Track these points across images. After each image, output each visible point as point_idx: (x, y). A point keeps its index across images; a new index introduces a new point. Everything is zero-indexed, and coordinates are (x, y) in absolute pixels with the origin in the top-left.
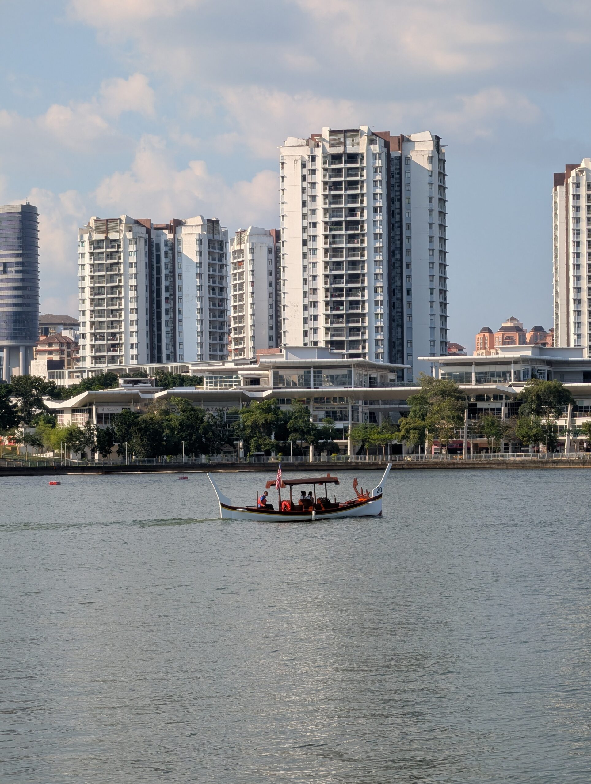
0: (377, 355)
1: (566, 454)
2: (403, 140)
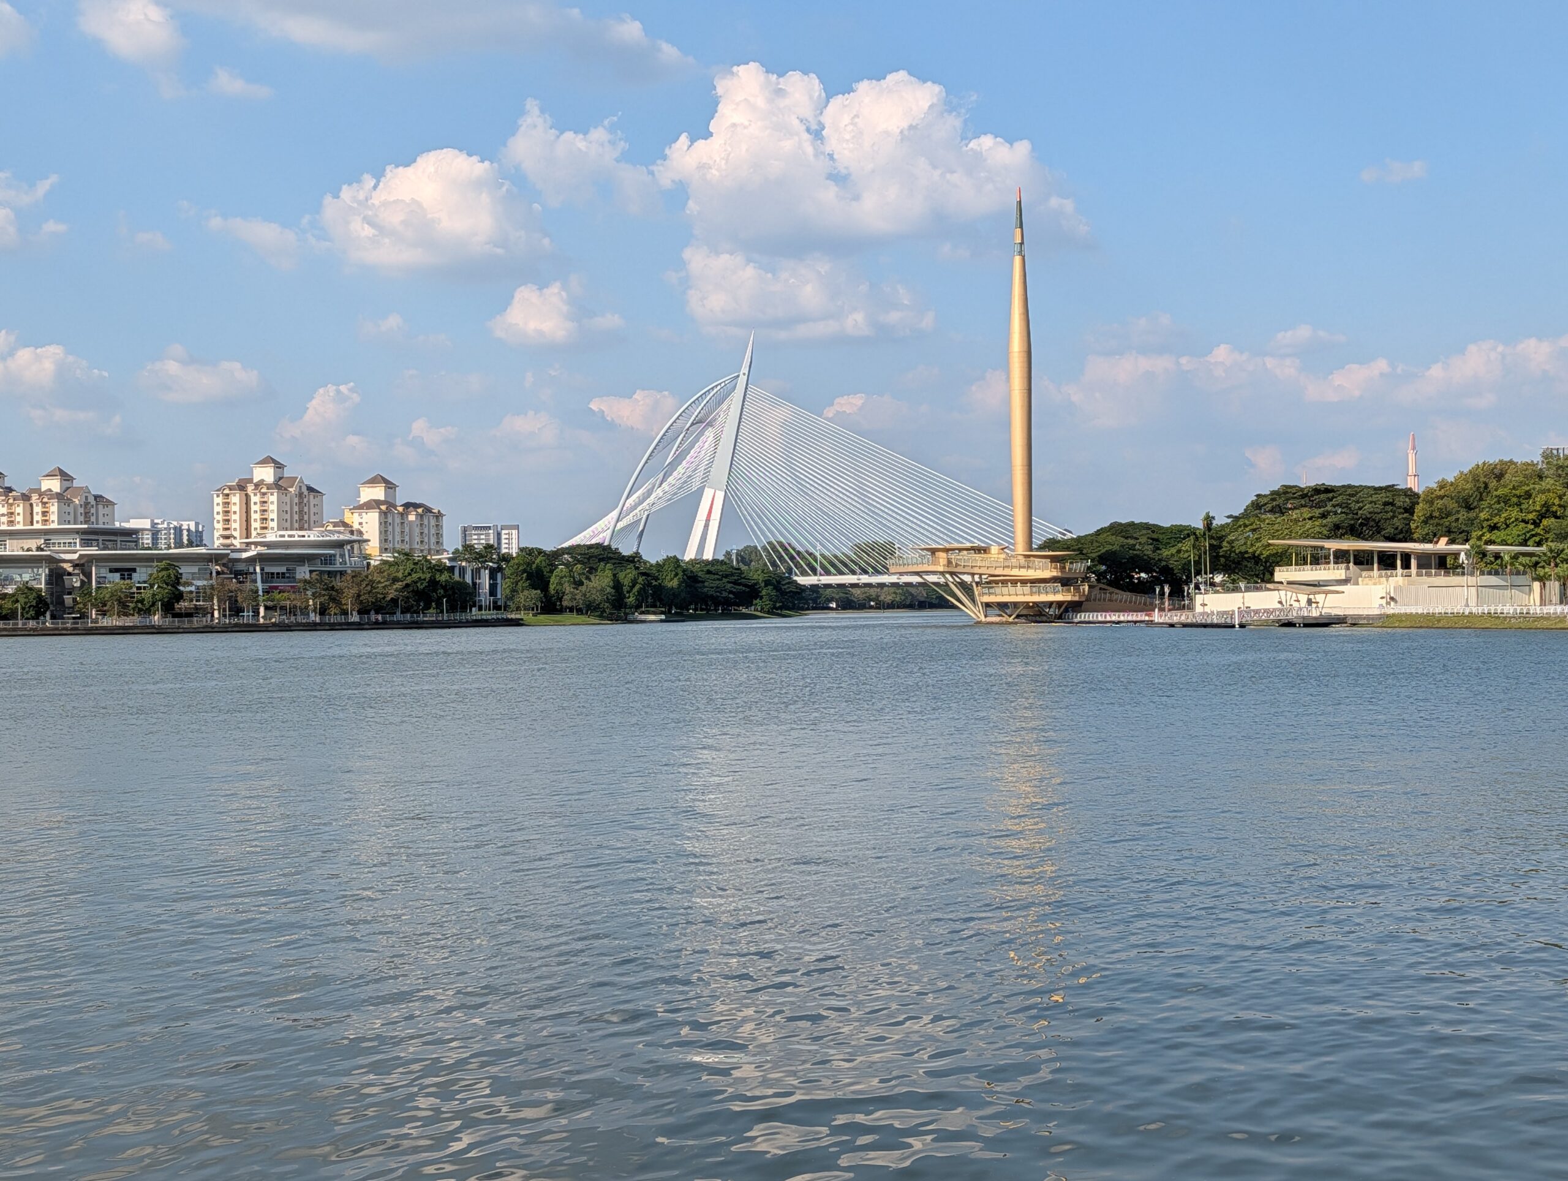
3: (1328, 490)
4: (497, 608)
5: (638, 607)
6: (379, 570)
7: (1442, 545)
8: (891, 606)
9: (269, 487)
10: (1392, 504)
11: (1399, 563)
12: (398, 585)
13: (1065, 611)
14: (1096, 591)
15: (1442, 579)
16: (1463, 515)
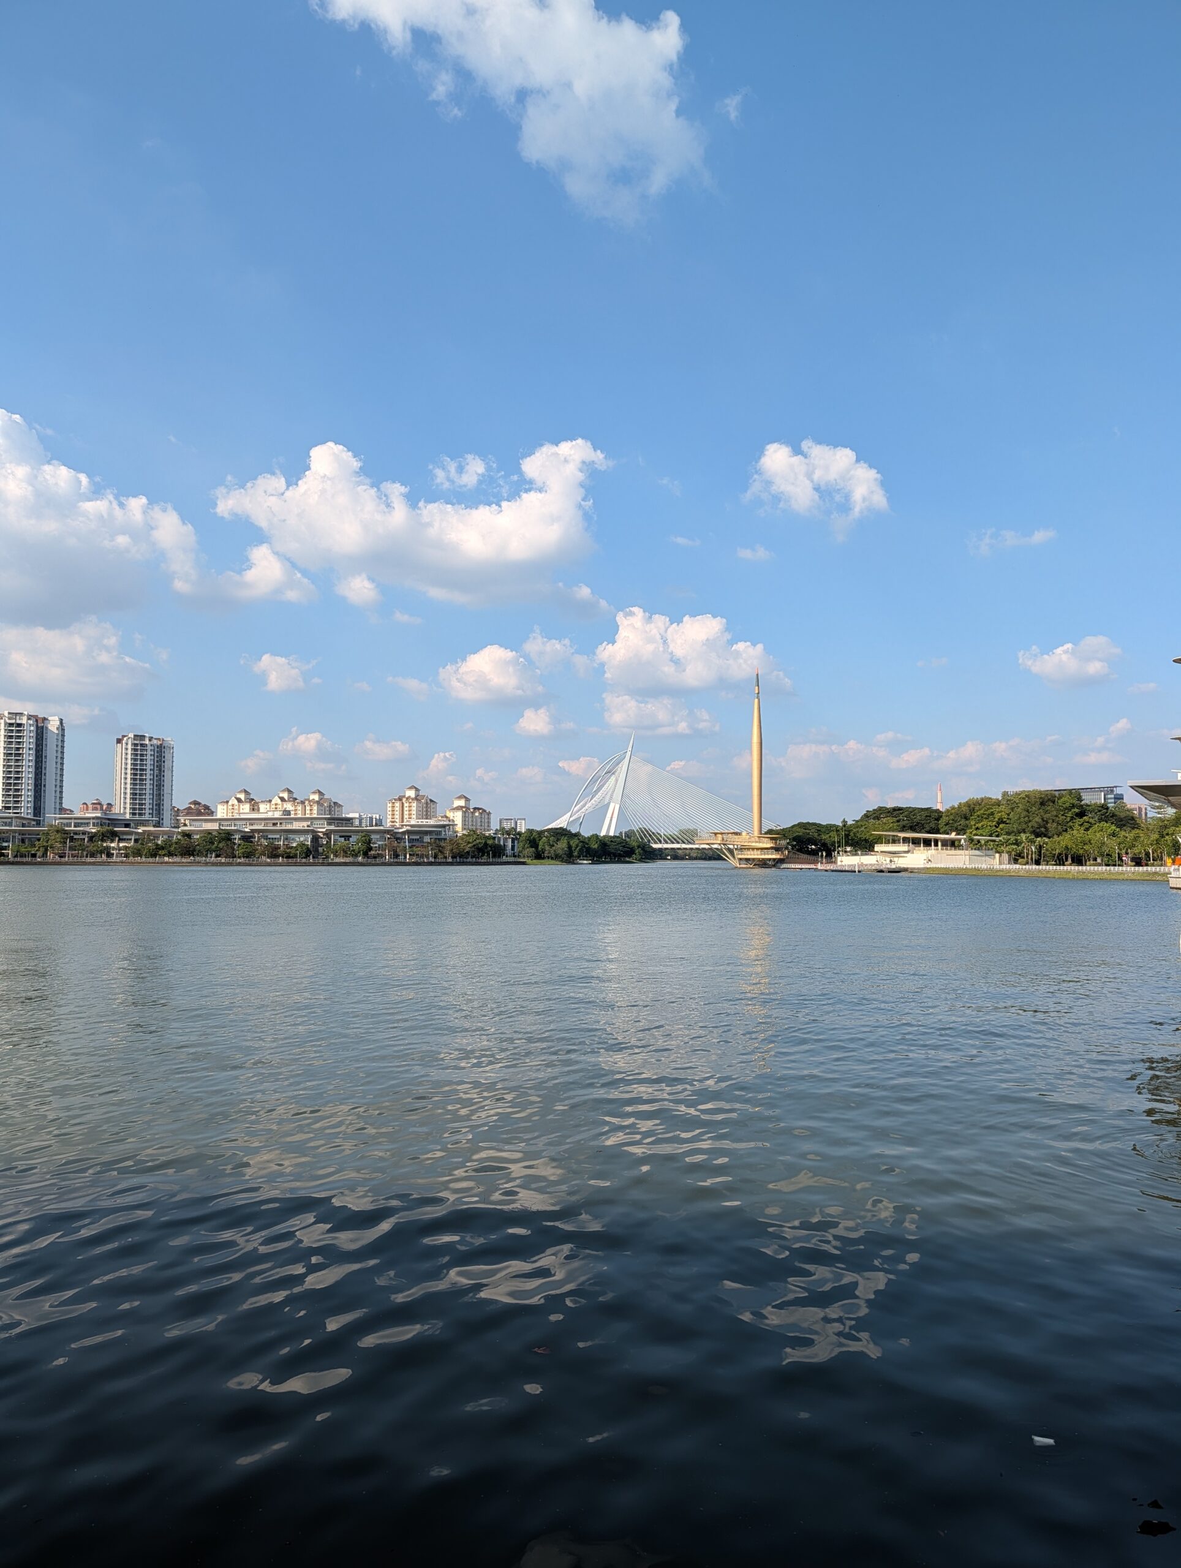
0: (28, 813)
1: (114, 859)
2: (45, 719)
3: (900, 809)
4: (515, 856)
5: (579, 857)
6: (462, 838)
7: (953, 835)
8: (696, 859)
9: (413, 799)
10: (930, 816)
11: (933, 844)
12: (470, 845)
13: (777, 863)
14: (791, 854)
15: (953, 852)
16: (963, 822)
